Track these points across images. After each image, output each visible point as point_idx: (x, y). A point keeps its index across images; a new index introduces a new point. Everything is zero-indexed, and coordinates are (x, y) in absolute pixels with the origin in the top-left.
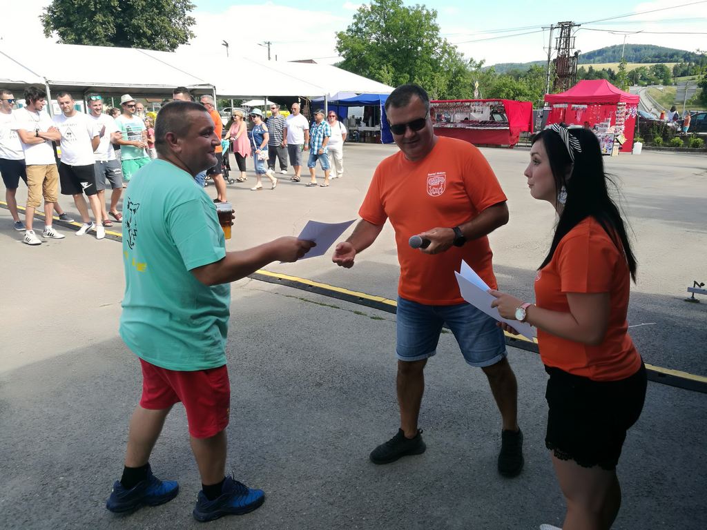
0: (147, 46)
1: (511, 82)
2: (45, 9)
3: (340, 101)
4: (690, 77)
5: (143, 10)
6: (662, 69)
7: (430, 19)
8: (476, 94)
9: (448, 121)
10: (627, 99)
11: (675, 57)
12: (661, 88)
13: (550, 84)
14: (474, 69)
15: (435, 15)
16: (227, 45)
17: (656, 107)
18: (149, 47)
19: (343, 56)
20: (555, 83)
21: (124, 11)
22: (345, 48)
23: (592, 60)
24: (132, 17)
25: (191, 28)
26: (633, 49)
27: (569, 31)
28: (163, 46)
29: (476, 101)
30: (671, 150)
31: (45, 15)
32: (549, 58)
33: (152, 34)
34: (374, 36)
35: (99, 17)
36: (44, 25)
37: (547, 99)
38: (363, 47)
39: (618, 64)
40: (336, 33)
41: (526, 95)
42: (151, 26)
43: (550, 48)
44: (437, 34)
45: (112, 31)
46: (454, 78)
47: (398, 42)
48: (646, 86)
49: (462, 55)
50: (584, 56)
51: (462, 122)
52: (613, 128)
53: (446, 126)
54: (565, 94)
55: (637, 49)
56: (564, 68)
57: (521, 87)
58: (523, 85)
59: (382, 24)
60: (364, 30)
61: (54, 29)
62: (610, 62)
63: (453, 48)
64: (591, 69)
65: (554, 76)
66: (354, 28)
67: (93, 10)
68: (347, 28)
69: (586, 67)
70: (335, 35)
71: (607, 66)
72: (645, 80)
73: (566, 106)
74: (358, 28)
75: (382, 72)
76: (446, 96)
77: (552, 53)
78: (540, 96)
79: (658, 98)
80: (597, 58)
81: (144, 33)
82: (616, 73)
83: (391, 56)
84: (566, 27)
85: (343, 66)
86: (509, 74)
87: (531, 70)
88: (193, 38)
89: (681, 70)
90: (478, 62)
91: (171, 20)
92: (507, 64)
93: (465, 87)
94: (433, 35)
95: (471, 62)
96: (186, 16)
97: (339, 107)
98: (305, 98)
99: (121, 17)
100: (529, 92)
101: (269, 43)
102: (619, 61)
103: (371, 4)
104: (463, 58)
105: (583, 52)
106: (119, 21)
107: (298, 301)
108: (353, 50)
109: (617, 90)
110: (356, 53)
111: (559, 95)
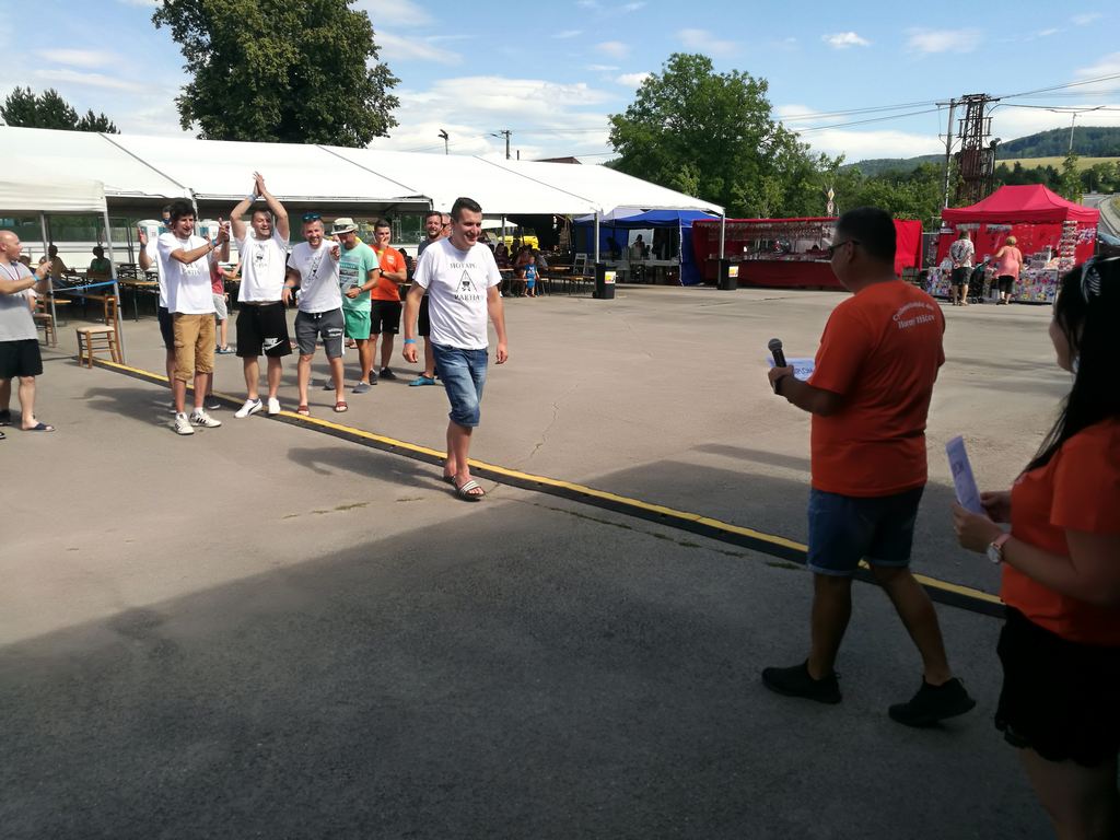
1: (886, 189)
2: (183, 88)
3: (617, 222)
5: (324, 87)
7: (756, 93)
8: (830, 210)
9: (787, 251)
10: (1077, 214)
13: (950, 191)
14: (826, 169)
15: (764, 86)
16: (446, 137)
18: (329, 140)
19: (621, 151)
20: (958, 190)
21: (295, 90)
22: (624, 140)
23: (1019, 153)
24: (306, 97)
25: (391, 112)
26: (1088, 134)
27: (981, 109)
28: (350, 139)
29: (830, 220)
31: (183, 98)
32: (948, 152)
33: (335, 122)
34: (668, 120)
35: (260, 100)
36: (181, 113)
37: (946, 215)
38: (651, 137)
39: (1063, 159)
40: (610, 116)
41: (910, 209)
42: (334, 111)
43: (950, 136)
44: (767, 116)
45: (277, 119)
46: (795, 183)
47: (706, 129)
48: (1111, 193)
49: (808, 147)
50: (1005, 146)
52: (1056, 261)
53: (783, 259)
54: (975, 208)
55: (1095, 134)
56: (970, 157)
57: (902, 197)
58: (905, 193)
59: (682, 102)
60: (653, 111)
61: (194, 117)
62: (1049, 155)
63: (793, 137)
64: (1018, 166)
65: (957, 179)
66: (637, 108)
67: (255, 89)
68: (627, 109)
69: (1010, 164)
70: (609, 120)
71: (1045, 162)
72: (1109, 183)
73: (978, 226)
74: (644, 108)
75: (681, 175)
76: (782, 211)
77: (953, 143)
78: (934, 211)
80: (1028, 150)
81: (324, 120)
82: (1061, 172)
83: (695, 151)
84: (976, 104)
85: (619, 166)
86: (880, 177)
87: (919, 170)
88: (394, 127)
90: (833, 160)
91: (362, 102)
92: (880, 161)
93: (812, 198)
94: (761, 117)
95: (821, 160)
96: (386, 95)
97: (616, 229)
98: (564, 216)
99: (292, 99)
100: (915, 205)
101: (507, 132)
102: (1066, 155)
103: (664, 71)
104: (808, 153)
105: (1004, 141)
106: (288, 104)
107: (569, 516)
108: (636, 142)
109: (1061, 202)
110: (641, 147)
111: (965, 210)
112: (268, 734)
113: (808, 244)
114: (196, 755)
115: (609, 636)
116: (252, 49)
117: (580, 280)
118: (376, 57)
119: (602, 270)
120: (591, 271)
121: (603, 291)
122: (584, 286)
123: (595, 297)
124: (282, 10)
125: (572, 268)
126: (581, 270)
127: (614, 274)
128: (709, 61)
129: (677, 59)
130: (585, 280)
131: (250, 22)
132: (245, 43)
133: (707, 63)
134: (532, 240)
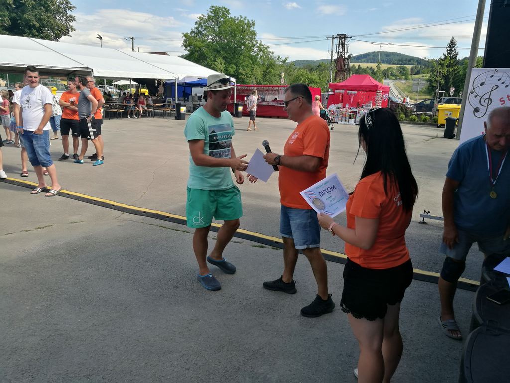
0: (36, 35)
1: (306, 73)
3: (187, 84)
4: (422, 75)
5: (34, 8)
6: (404, 69)
7: (250, 27)
8: (283, 81)
9: (264, 100)
10: (382, 88)
11: (412, 61)
12: (404, 82)
13: (332, 75)
14: (281, 63)
15: (253, 24)
16: (101, 38)
17: (400, 94)
18: (38, 36)
19: (188, 51)
20: (336, 75)
21: (17, 8)
22: (190, 45)
23: (360, 61)
24: (24, 12)
25: (72, 24)
26: (385, 55)
27: (345, 41)
28: (49, 36)
29: (282, 87)
30: (410, 123)
32: (332, 58)
33: (40, 27)
34: (210, 37)
37: (331, 86)
38: (202, 45)
39: (376, 65)
40: (183, 34)
41: (317, 83)
42: (40, 20)
43: (332, 51)
44: (255, 38)
45: (8, 23)
46: (267, 69)
47: (228, 42)
48: (394, 80)
49: (273, 53)
50: (354, 57)
51: (273, 101)
53: (262, 104)
54: (342, 83)
55: (388, 54)
56: (341, 65)
57: (313, 77)
58: (315, 76)
59: (216, 29)
60: (203, 33)
62: (371, 63)
63: (266, 48)
64: (359, 66)
65: (335, 70)
66: (196, 31)
68: (191, 31)
69: (356, 65)
71: (370, 65)
72: (393, 76)
73: (343, 91)
74: (199, 31)
75: (216, 63)
76: (262, 82)
77: (333, 55)
78: (326, 84)
79: (402, 88)
80: (363, 60)
81: (34, 25)
82: (375, 70)
83: (222, 52)
84: (342, 38)
85: (188, 58)
86: (305, 68)
87: (320, 66)
88: (74, 32)
89: (416, 70)
90: (283, 59)
91: (56, 17)
92: (304, 61)
93: (275, 76)
94: (252, 39)
95: (278, 59)
96: (68, 15)
98: (161, 80)
99: (16, 13)
100: (319, 81)
101: (133, 38)
102: (377, 63)
103: (208, 14)
104: (273, 56)
105: (354, 55)
106: (14, 15)
108: (195, 47)
109: (376, 83)
110: (197, 49)
111: (338, 84)
117: (168, 110)
119: (179, 106)
120: (174, 106)
121: (179, 116)
122: (170, 113)
123: (176, 119)
125: (165, 105)
126: (169, 106)
127: (185, 108)
128: (228, 10)
129: (214, 9)
130: (172, 110)
134: (146, 91)
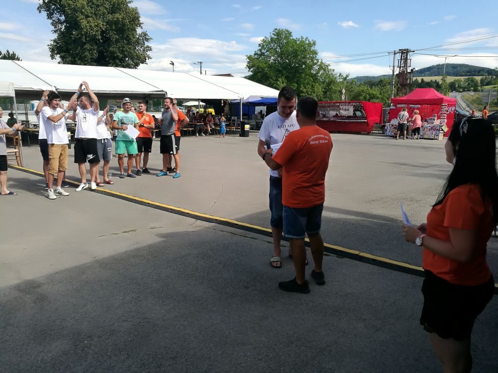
1: (367, 89)
2: (52, 41)
3: (250, 103)
4: (493, 86)
5: (117, 41)
6: (472, 81)
7: (311, 46)
8: (343, 98)
9: (324, 116)
10: (448, 101)
11: (482, 72)
12: (472, 94)
13: (394, 90)
14: (341, 80)
15: (314, 44)
16: (173, 64)
17: (469, 107)
18: (120, 65)
19: (252, 71)
20: (398, 90)
21: (104, 42)
22: (253, 66)
23: (423, 74)
24: (109, 45)
26: (451, 67)
27: (407, 55)
28: (130, 64)
29: (343, 102)
31: (51, 45)
32: (393, 73)
33: (122, 57)
35: (87, 46)
36: (51, 52)
37: (393, 101)
38: (265, 65)
39: (441, 77)
40: (247, 56)
41: (378, 98)
42: (122, 52)
43: (394, 67)
44: (316, 57)
45: (96, 55)
46: (328, 86)
47: (290, 62)
48: (461, 92)
49: (334, 70)
50: (417, 71)
51: (334, 116)
52: (439, 121)
53: (323, 119)
54: (405, 98)
55: (454, 67)
56: (404, 80)
57: (374, 93)
58: (375, 91)
59: (278, 50)
60: (266, 54)
61: (57, 54)
62: (436, 75)
63: (327, 66)
64: (422, 80)
65: (397, 85)
66: (259, 52)
67: (84, 41)
68: (254, 53)
69: (419, 79)
70: (246, 58)
71: (434, 78)
72: (461, 88)
74: (262, 52)
75: (278, 82)
76: (322, 99)
77: (395, 69)
78: (388, 99)
79: (470, 100)
80: (427, 73)
81: (117, 56)
82: (440, 83)
83: (284, 72)
84: (405, 53)
85: (251, 78)
86: (365, 84)
87: (381, 81)
88: (150, 60)
89: (486, 81)
90: (345, 76)
91: (135, 48)
92: (365, 77)
93: (335, 93)
94: (313, 57)
95: (339, 76)
96: (145, 46)
97: (250, 106)
98: (226, 100)
99: (103, 46)
100: (380, 96)
101: (201, 63)
102: (442, 75)
103: (271, 36)
104: (334, 73)
105: (417, 69)
106: (101, 48)
107: (229, 234)
108: (258, 68)
109: (441, 95)
110: (261, 70)
111: (401, 98)
112: (90, 337)
113: (333, 113)
114: (56, 348)
115: (247, 288)
116: (84, 23)
117: (234, 129)
118: (142, 28)
119: (243, 124)
120: (239, 125)
121: (244, 134)
122: (235, 131)
123: (240, 136)
124: (98, 6)
125: (230, 123)
126: (234, 124)
127: (249, 126)
128: (291, 33)
129: (277, 31)
130: (236, 128)
131: (83, 10)
132: (81, 20)
133: (290, 33)
134: (212, 111)
